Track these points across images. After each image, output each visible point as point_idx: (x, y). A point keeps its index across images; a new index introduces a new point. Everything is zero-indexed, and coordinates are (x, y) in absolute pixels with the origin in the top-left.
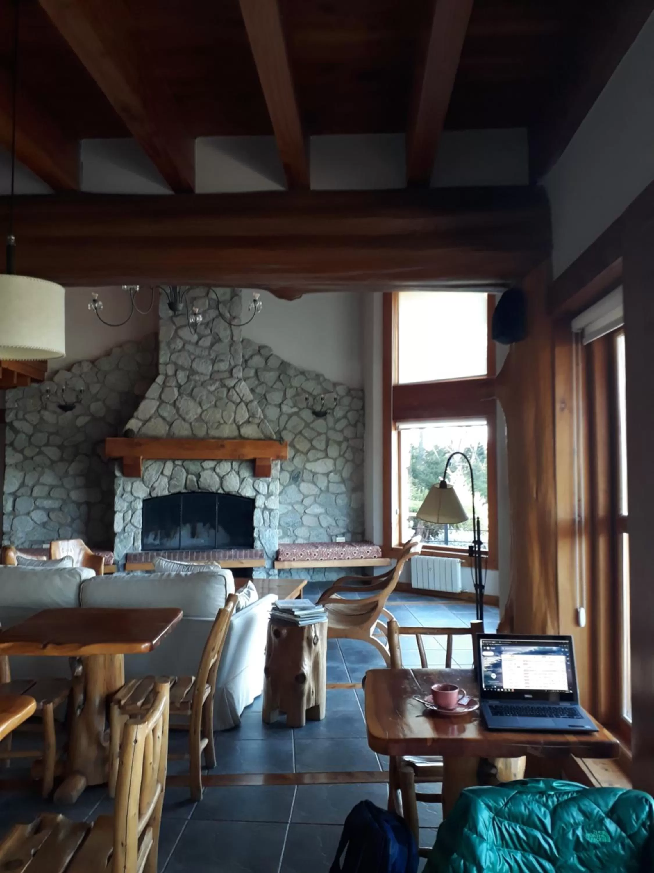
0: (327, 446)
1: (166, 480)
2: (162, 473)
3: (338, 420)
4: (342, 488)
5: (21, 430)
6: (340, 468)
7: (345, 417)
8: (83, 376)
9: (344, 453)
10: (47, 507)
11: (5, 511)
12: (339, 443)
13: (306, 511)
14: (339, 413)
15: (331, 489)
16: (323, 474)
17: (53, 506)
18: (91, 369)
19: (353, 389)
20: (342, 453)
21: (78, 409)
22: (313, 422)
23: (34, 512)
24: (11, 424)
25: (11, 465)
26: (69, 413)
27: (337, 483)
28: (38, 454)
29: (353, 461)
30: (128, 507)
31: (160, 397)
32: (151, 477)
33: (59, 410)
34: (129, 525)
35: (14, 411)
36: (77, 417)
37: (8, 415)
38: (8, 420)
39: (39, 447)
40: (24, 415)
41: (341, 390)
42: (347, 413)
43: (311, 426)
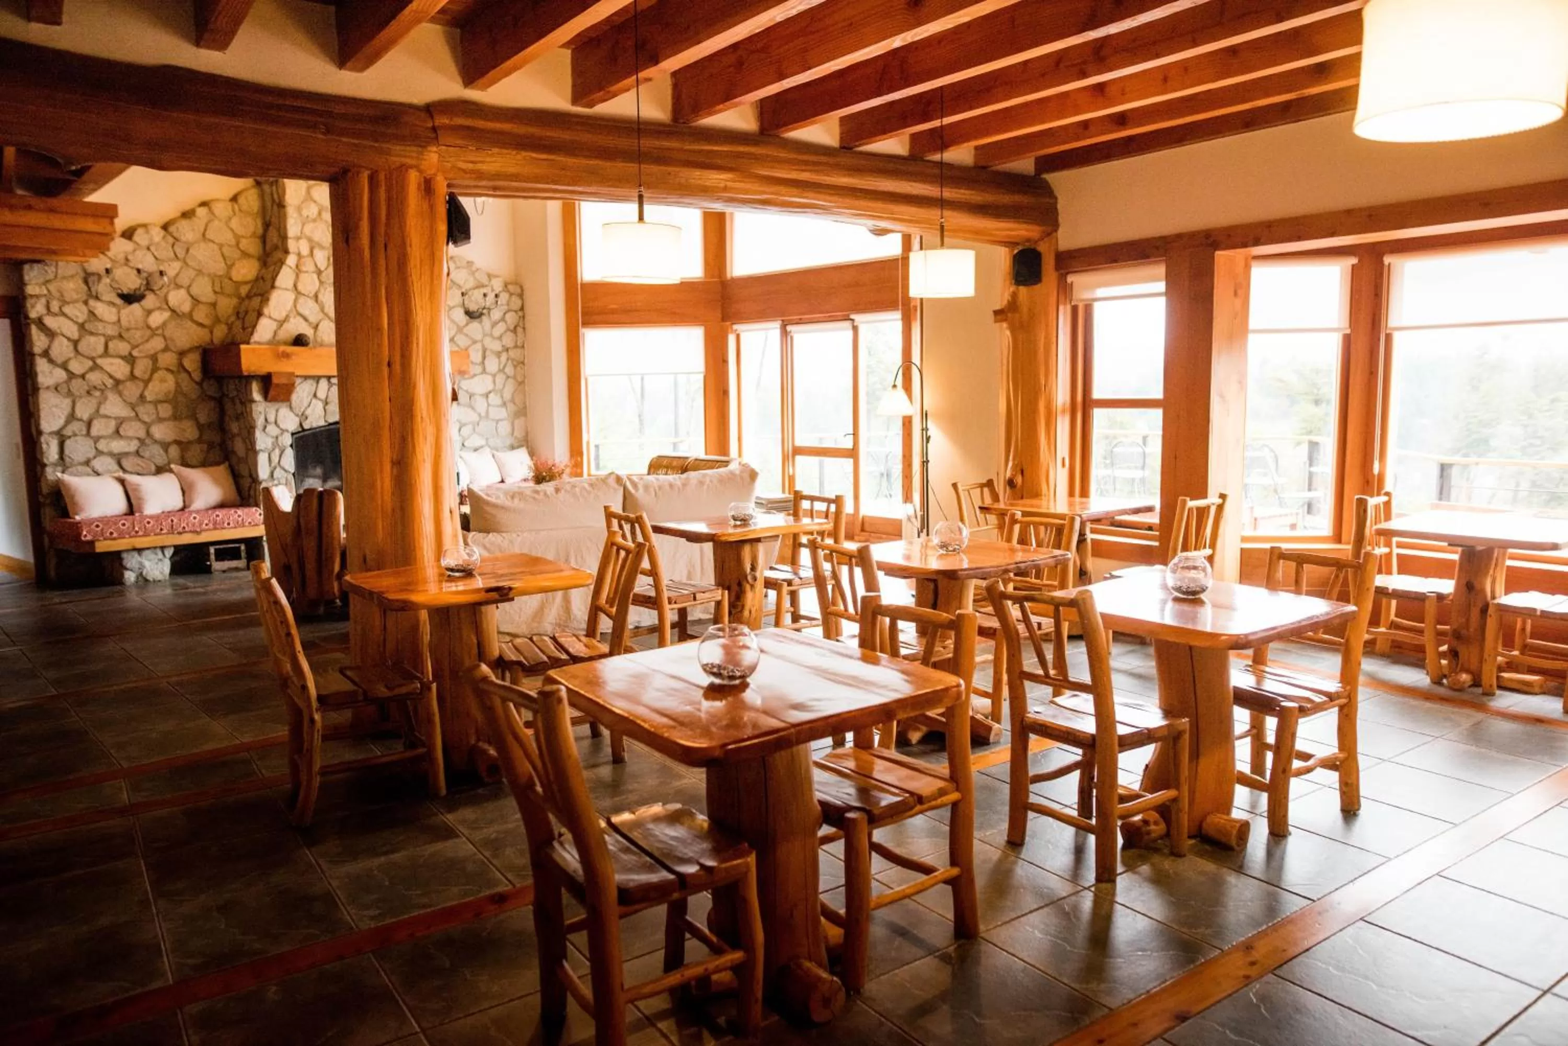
0: (484, 358)
1: (320, 405)
2: (315, 396)
3: (494, 324)
4: (503, 413)
5: (58, 331)
6: (501, 387)
7: (503, 319)
8: (152, 248)
9: (504, 367)
10: (116, 451)
11: (48, 459)
12: (498, 354)
13: (466, 444)
14: (496, 314)
15: (491, 415)
16: (482, 395)
17: (126, 450)
18: (164, 237)
19: (511, 283)
20: (501, 367)
21: (150, 301)
22: (467, 324)
23: (98, 459)
24: (40, 322)
25: (48, 388)
26: (135, 306)
27: (498, 406)
28: (91, 369)
29: (515, 378)
30: (273, 444)
31: (295, 286)
32: (301, 401)
33: (119, 301)
34: (278, 469)
35: (43, 300)
36: (149, 312)
37: (33, 306)
38: (33, 315)
39: (93, 359)
40: (60, 308)
41: (497, 285)
42: (505, 314)
43: (465, 330)
